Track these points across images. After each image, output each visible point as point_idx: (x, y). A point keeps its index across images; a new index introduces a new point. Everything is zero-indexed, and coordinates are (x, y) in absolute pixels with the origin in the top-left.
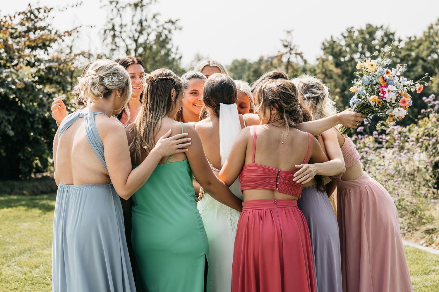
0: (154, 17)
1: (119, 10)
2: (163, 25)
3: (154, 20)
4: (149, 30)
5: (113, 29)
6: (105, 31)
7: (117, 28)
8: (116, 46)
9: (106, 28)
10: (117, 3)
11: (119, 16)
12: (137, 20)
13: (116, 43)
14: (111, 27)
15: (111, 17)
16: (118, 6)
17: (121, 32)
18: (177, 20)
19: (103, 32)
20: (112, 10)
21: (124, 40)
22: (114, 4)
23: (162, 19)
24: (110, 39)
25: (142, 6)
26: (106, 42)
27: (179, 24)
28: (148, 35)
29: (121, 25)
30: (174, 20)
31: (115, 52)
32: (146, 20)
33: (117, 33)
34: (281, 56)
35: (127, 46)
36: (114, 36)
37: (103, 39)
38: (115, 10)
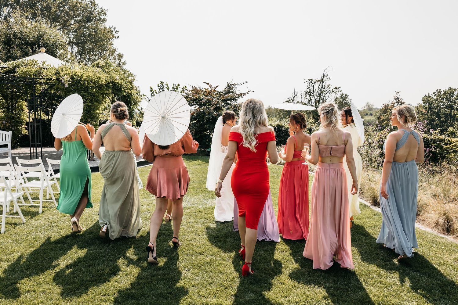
0: (328, 86)
1: (313, 83)
2: (332, 90)
3: (328, 88)
4: (325, 92)
5: (310, 92)
6: (306, 93)
7: (312, 91)
8: (311, 99)
9: (306, 91)
10: (312, 80)
11: (313, 86)
12: (320, 87)
13: (310, 98)
14: (308, 91)
15: (309, 86)
16: (312, 82)
17: (313, 93)
18: (339, 88)
19: (305, 93)
20: (310, 84)
21: (314, 97)
22: (311, 81)
23: (332, 88)
24: (308, 96)
25: (323, 81)
26: (306, 97)
27: (340, 89)
28: (325, 95)
29: (313, 90)
30: (338, 87)
31: (311, 102)
32: (324, 88)
33: (311, 93)
34: (393, 104)
35: (315, 100)
36: (310, 95)
37: (305, 96)
38: (311, 83)
